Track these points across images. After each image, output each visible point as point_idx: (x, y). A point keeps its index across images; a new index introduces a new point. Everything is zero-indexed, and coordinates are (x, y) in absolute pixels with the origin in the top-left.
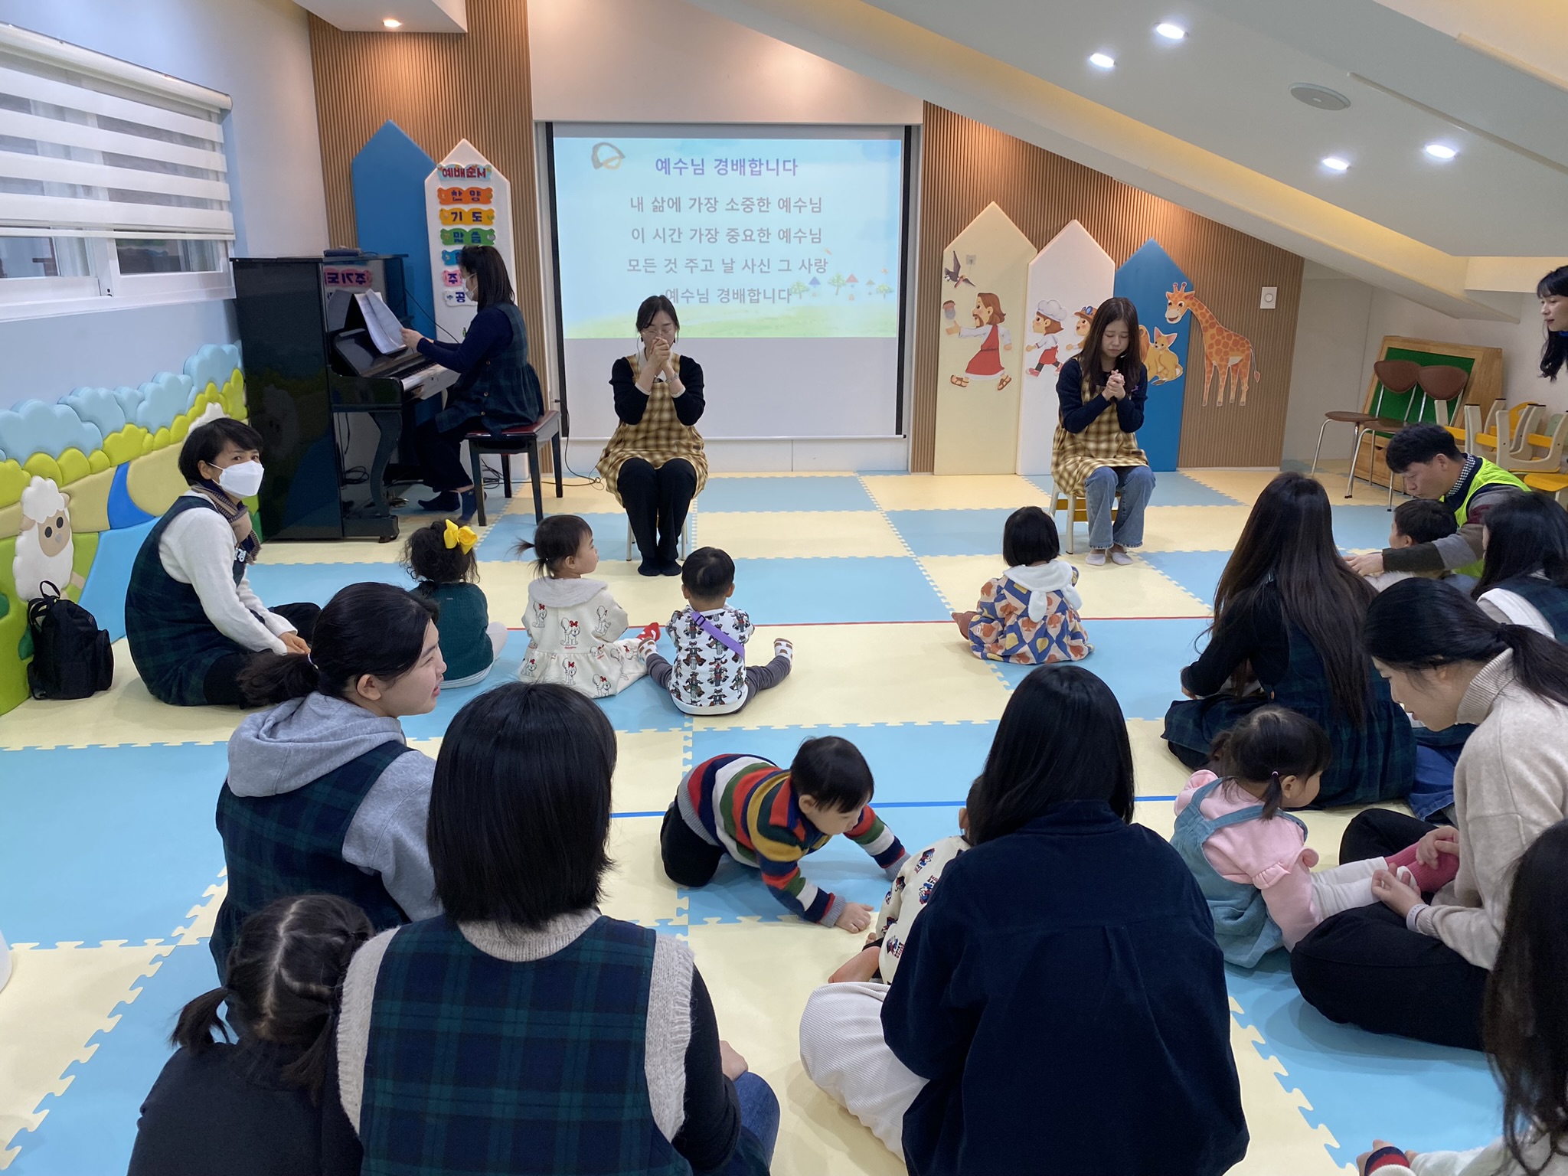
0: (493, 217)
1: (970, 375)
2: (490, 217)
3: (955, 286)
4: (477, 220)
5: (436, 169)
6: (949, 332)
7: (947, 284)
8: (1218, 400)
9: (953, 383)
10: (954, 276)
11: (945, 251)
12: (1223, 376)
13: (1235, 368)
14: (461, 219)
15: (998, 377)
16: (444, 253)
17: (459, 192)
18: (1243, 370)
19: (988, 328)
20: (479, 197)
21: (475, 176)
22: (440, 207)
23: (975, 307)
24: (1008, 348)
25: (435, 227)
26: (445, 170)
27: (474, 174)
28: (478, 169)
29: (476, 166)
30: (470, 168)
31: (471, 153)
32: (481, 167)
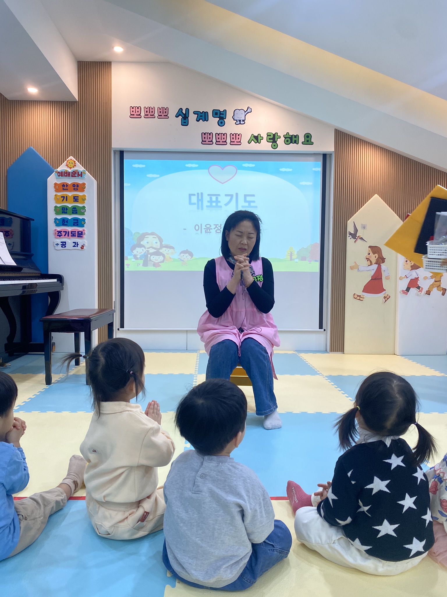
0: (85, 199)
1: (364, 294)
2: (84, 200)
3: (355, 242)
4: (76, 201)
5: (54, 172)
6: (352, 268)
7: (350, 241)
9: (355, 298)
10: (354, 236)
11: (348, 222)
14: (67, 200)
15: (382, 295)
16: (56, 219)
17: (67, 185)
19: (376, 266)
20: (78, 188)
21: (76, 176)
22: (55, 193)
23: (367, 254)
24: (387, 278)
25: (51, 204)
26: (59, 172)
27: (75, 175)
28: (78, 172)
29: (77, 170)
30: (74, 172)
31: (75, 163)
32: (80, 171)
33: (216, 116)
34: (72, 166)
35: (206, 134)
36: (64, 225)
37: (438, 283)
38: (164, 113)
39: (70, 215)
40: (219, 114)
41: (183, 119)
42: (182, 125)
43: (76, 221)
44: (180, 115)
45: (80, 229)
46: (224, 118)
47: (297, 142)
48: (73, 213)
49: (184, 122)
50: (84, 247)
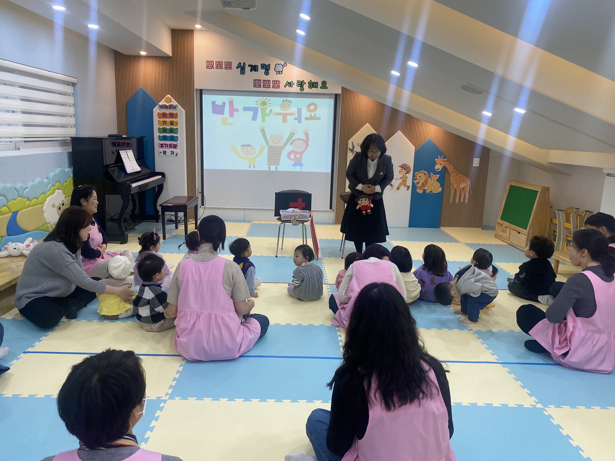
0: (178, 124)
3: (353, 154)
4: (172, 125)
5: (158, 105)
7: (350, 153)
8: (456, 201)
10: (352, 150)
11: (349, 141)
12: (458, 192)
13: (463, 189)
14: (166, 124)
16: (159, 136)
17: (166, 114)
18: (466, 190)
20: (173, 116)
21: (172, 108)
22: (158, 119)
25: (156, 126)
26: (161, 106)
28: (173, 106)
29: (172, 105)
30: (170, 105)
31: (171, 100)
32: (174, 105)
33: (263, 68)
34: (169, 101)
35: (257, 80)
36: (164, 140)
37: (404, 182)
38: (228, 66)
39: (168, 133)
40: (265, 67)
41: (241, 70)
42: (241, 74)
43: (172, 138)
44: (239, 67)
45: (175, 143)
46: (269, 70)
47: (317, 87)
48: (170, 132)
49: (242, 72)
50: (178, 155)
